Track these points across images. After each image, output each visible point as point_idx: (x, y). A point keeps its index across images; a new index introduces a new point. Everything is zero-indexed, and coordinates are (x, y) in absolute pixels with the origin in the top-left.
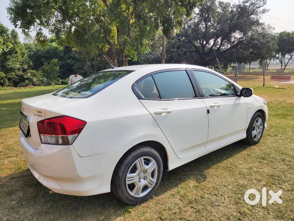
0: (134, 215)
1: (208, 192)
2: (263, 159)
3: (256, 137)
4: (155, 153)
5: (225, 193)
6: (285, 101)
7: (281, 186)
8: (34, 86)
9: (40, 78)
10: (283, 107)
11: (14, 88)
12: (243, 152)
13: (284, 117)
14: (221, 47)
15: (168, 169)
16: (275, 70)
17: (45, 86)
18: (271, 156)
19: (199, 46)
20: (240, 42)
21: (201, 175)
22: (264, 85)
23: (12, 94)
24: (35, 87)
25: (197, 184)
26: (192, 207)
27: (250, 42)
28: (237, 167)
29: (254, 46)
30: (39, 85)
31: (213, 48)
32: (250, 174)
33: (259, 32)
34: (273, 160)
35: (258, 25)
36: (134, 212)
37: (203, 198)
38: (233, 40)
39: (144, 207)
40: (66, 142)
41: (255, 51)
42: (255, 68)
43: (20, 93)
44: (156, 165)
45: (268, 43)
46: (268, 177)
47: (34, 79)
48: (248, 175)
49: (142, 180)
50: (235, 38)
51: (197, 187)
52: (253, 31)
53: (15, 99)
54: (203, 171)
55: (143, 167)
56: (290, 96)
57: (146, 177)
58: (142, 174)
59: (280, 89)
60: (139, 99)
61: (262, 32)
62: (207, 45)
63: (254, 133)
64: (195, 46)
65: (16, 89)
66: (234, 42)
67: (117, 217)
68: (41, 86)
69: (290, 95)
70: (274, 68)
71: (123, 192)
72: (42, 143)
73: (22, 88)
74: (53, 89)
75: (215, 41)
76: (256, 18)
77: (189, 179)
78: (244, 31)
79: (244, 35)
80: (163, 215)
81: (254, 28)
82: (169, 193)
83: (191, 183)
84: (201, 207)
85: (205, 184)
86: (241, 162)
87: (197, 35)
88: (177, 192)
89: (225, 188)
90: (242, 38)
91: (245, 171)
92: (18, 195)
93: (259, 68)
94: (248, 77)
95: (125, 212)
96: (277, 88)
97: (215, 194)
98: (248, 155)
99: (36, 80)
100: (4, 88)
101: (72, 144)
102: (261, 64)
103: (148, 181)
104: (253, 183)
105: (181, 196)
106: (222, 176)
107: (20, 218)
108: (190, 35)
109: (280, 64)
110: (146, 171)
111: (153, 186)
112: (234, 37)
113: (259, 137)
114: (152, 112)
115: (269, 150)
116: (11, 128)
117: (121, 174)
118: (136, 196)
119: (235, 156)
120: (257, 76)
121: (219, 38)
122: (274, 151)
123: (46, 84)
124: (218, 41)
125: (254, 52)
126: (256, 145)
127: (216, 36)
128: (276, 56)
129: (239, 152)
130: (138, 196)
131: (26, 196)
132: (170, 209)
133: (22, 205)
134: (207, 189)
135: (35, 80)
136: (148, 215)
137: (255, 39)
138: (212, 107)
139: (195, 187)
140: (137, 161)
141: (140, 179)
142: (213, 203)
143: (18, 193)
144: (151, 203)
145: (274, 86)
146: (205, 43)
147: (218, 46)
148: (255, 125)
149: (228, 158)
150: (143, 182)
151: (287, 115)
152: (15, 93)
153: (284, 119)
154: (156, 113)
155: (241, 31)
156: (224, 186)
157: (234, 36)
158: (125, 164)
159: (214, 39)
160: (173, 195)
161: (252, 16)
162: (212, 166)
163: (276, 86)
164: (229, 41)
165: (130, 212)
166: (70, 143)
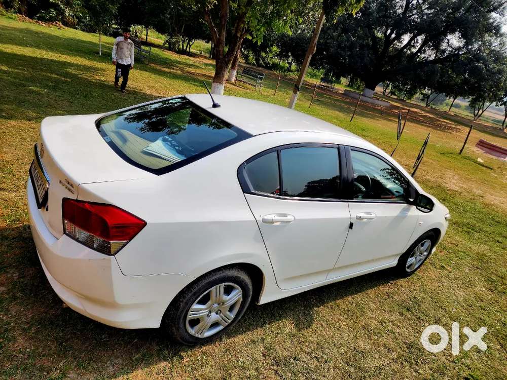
0: (187, 364)
1: (308, 350)
2: (408, 310)
3: (412, 267)
4: (246, 279)
5: (331, 360)
6: (482, 197)
7: (417, 368)
8: (64, 25)
9: (78, 12)
10: (475, 209)
11: (28, 19)
12: (381, 287)
13: (468, 233)
14: (419, 54)
15: (258, 302)
16: (492, 120)
17: (83, 30)
18: (423, 307)
19: (380, 39)
20: (455, 55)
21: (305, 315)
22: (461, 151)
23: (21, 31)
24: (66, 28)
25: (294, 331)
26: (276, 372)
27: (470, 61)
28: (363, 314)
29: (475, 72)
30: (73, 26)
31: (405, 50)
32: (380, 334)
33: (493, 48)
34: (422, 316)
35: (496, 34)
36: (189, 359)
37: (298, 360)
38: (444, 48)
39: (204, 353)
40: (105, 250)
41: (473, 80)
42: (460, 106)
43: (37, 33)
44: (241, 295)
45: (500, 74)
46: (404, 345)
47: (67, 10)
48: (375, 334)
49: (213, 314)
50: (449, 45)
51: (294, 336)
52: (483, 42)
53: (26, 46)
54: (311, 309)
55: (219, 299)
56: (496, 187)
57: (221, 311)
58: (216, 305)
59: (484, 168)
60: (244, 192)
61: (498, 49)
62: (396, 42)
63: (411, 260)
64: (374, 38)
65: (31, 23)
66: (444, 51)
67: (160, 361)
68: (76, 29)
69: (496, 185)
70: (492, 116)
71: (178, 329)
72: (65, 233)
73: (41, 24)
74: (98, 43)
75: (412, 39)
76: (499, 20)
77: (286, 318)
78: (469, 39)
79: (467, 44)
80: (230, 375)
81: (487, 37)
82: (250, 335)
83: (287, 326)
84: (290, 375)
85: (308, 333)
86: (373, 306)
87: (384, 16)
88: (262, 338)
89: (335, 350)
90: (459, 49)
91: (373, 324)
92: (9, 275)
93: (466, 108)
94: (443, 123)
95: (175, 355)
96: (479, 164)
97: (316, 357)
98: (388, 296)
99: (69, 14)
100: (9, 15)
101: (114, 255)
102: (473, 105)
103: (221, 317)
104: (378, 351)
105: (266, 348)
106: (337, 327)
107: (9, 323)
108: (371, 14)
109: (503, 112)
110: (223, 303)
111: (227, 324)
112: (448, 42)
113: (416, 267)
114: (259, 219)
115: (422, 294)
116: (13, 122)
117: (182, 305)
118: (197, 335)
119: (367, 291)
120: (458, 125)
121: (420, 35)
122: (430, 299)
123: (86, 26)
124: (417, 40)
125: (470, 81)
126: (406, 279)
127: (417, 30)
128: (503, 98)
129: (377, 286)
130: (200, 336)
131: (22, 282)
132: (243, 368)
133: (15, 298)
134: (307, 344)
135: (67, 14)
136: (207, 369)
137: (481, 60)
138: (360, 218)
139: (289, 335)
140: (213, 289)
141: (210, 312)
142: (309, 373)
143: (11, 272)
144: (216, 349)
145: (477, 158)
146: (393, 36)
147: (414, 50)
148: (416, 250)
149: (357, 292)
150: (214, 317)
151: (474, 230)
152: (28, 32)
153: (467, 236)
154: (264, 221)
155: (464, 36)
156: (335, 345)
157: (448, 40)
158: (193, 291)
159: (412, 35)
160: (253, 342)
161: (494, 15)
162: (328, 303)
163: (479, 160)
164: (437, 47)
165: (182, 358)
166: (112, 253)
